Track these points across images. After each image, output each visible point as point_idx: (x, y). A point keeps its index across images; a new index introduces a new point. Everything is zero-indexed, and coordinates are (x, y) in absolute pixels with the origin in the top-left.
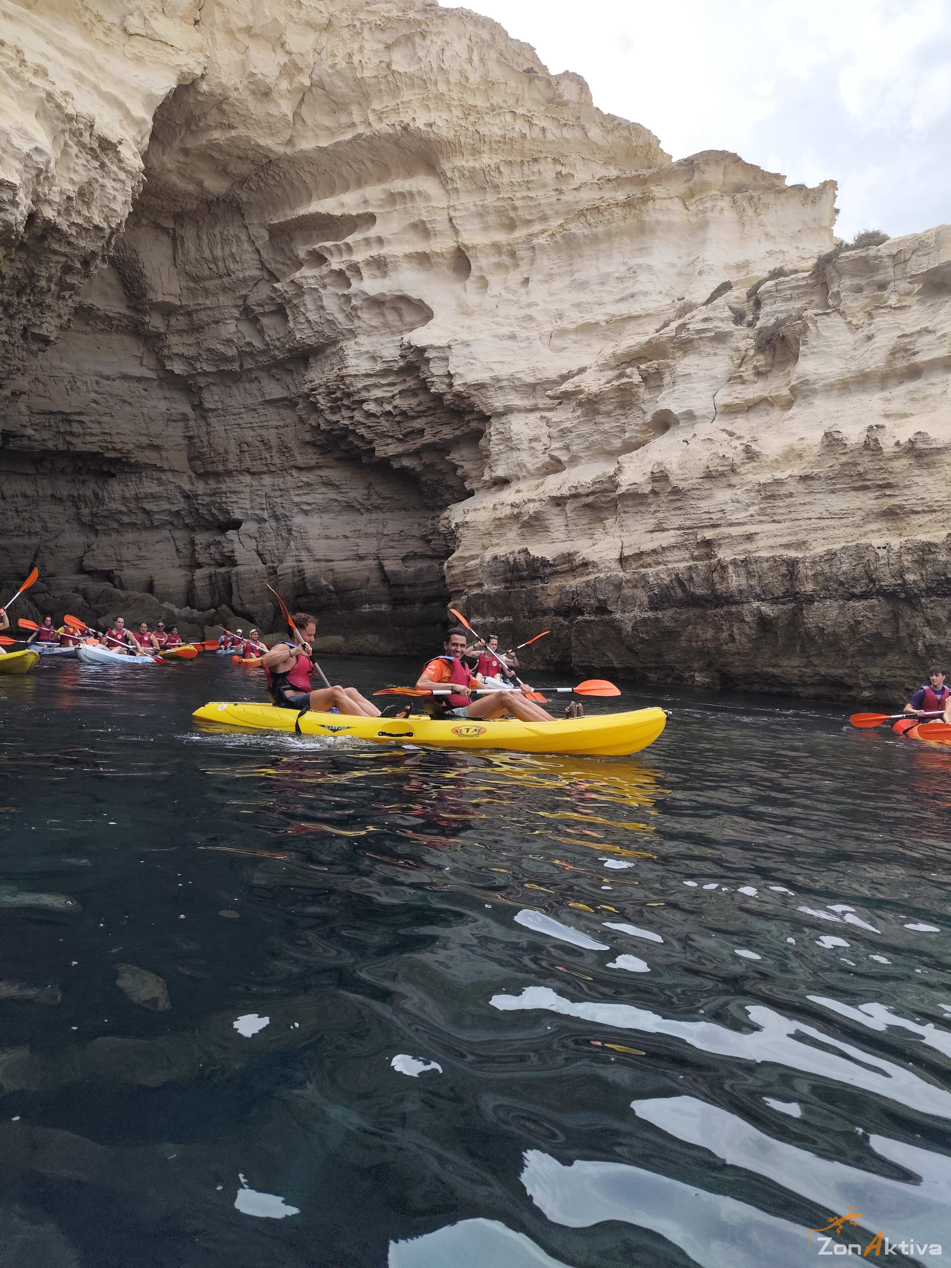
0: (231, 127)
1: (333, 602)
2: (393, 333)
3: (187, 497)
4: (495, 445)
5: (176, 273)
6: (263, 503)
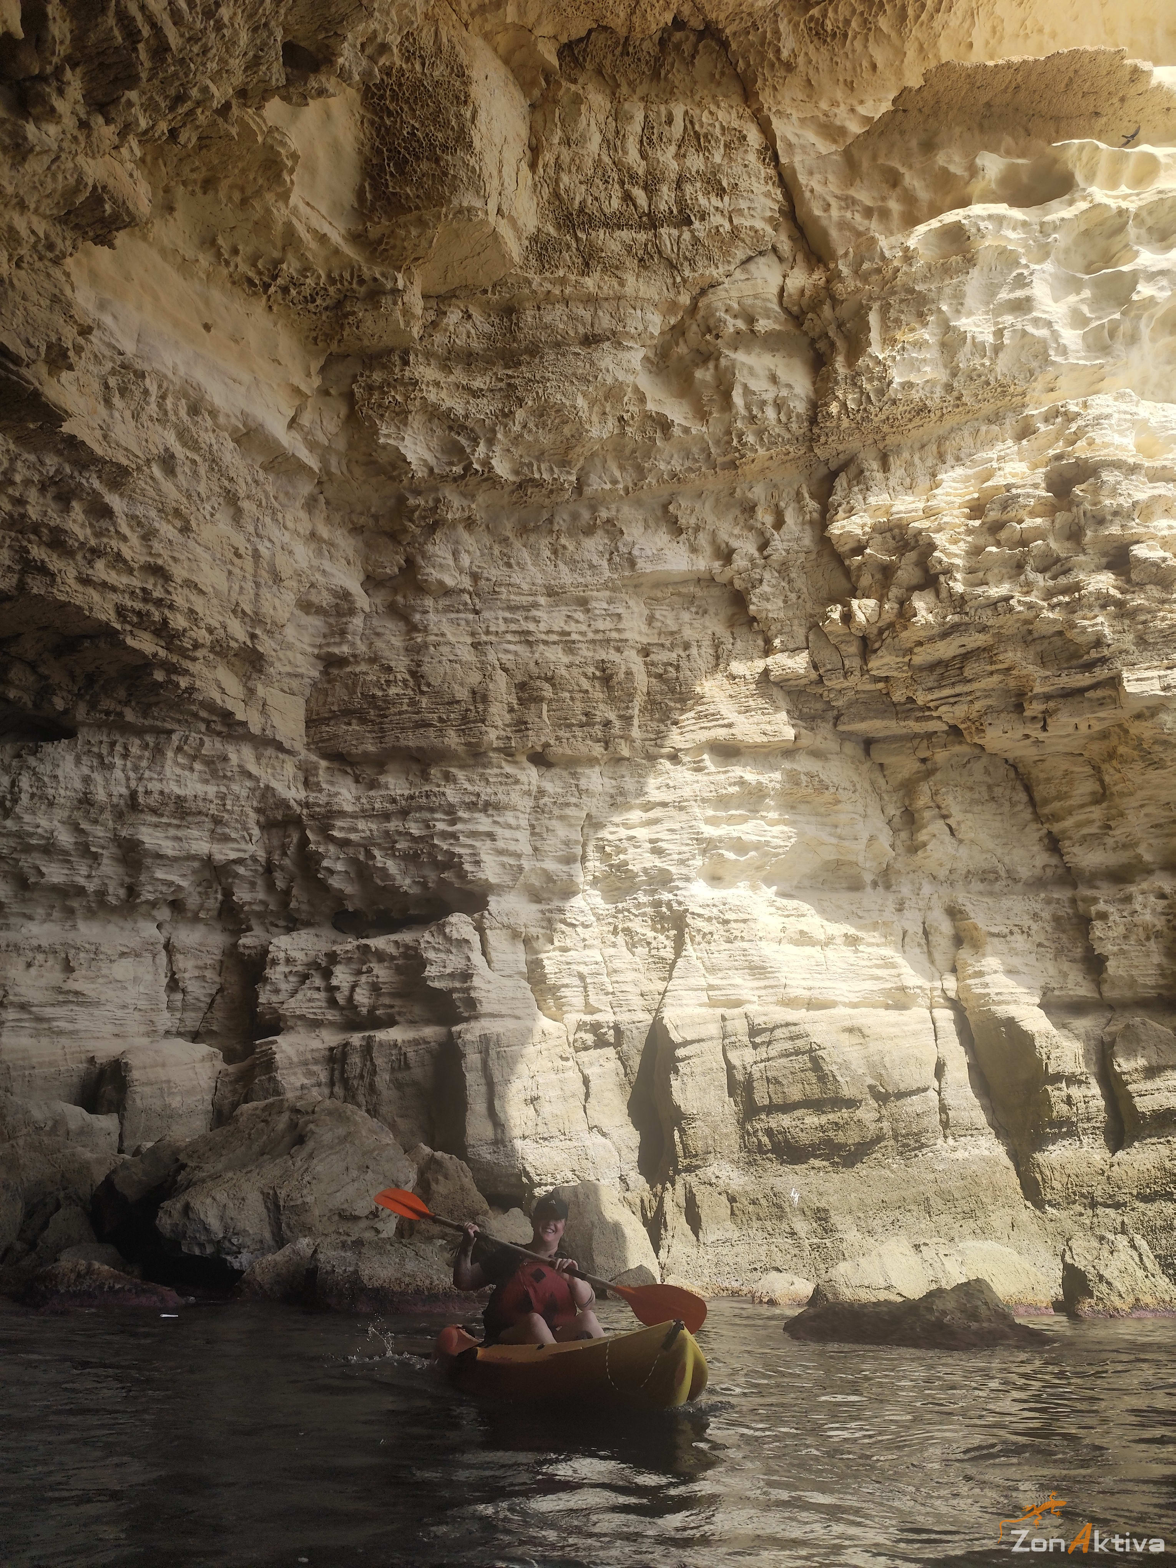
3: (285, 821)
5: (530, 182)
6: (577, 842)
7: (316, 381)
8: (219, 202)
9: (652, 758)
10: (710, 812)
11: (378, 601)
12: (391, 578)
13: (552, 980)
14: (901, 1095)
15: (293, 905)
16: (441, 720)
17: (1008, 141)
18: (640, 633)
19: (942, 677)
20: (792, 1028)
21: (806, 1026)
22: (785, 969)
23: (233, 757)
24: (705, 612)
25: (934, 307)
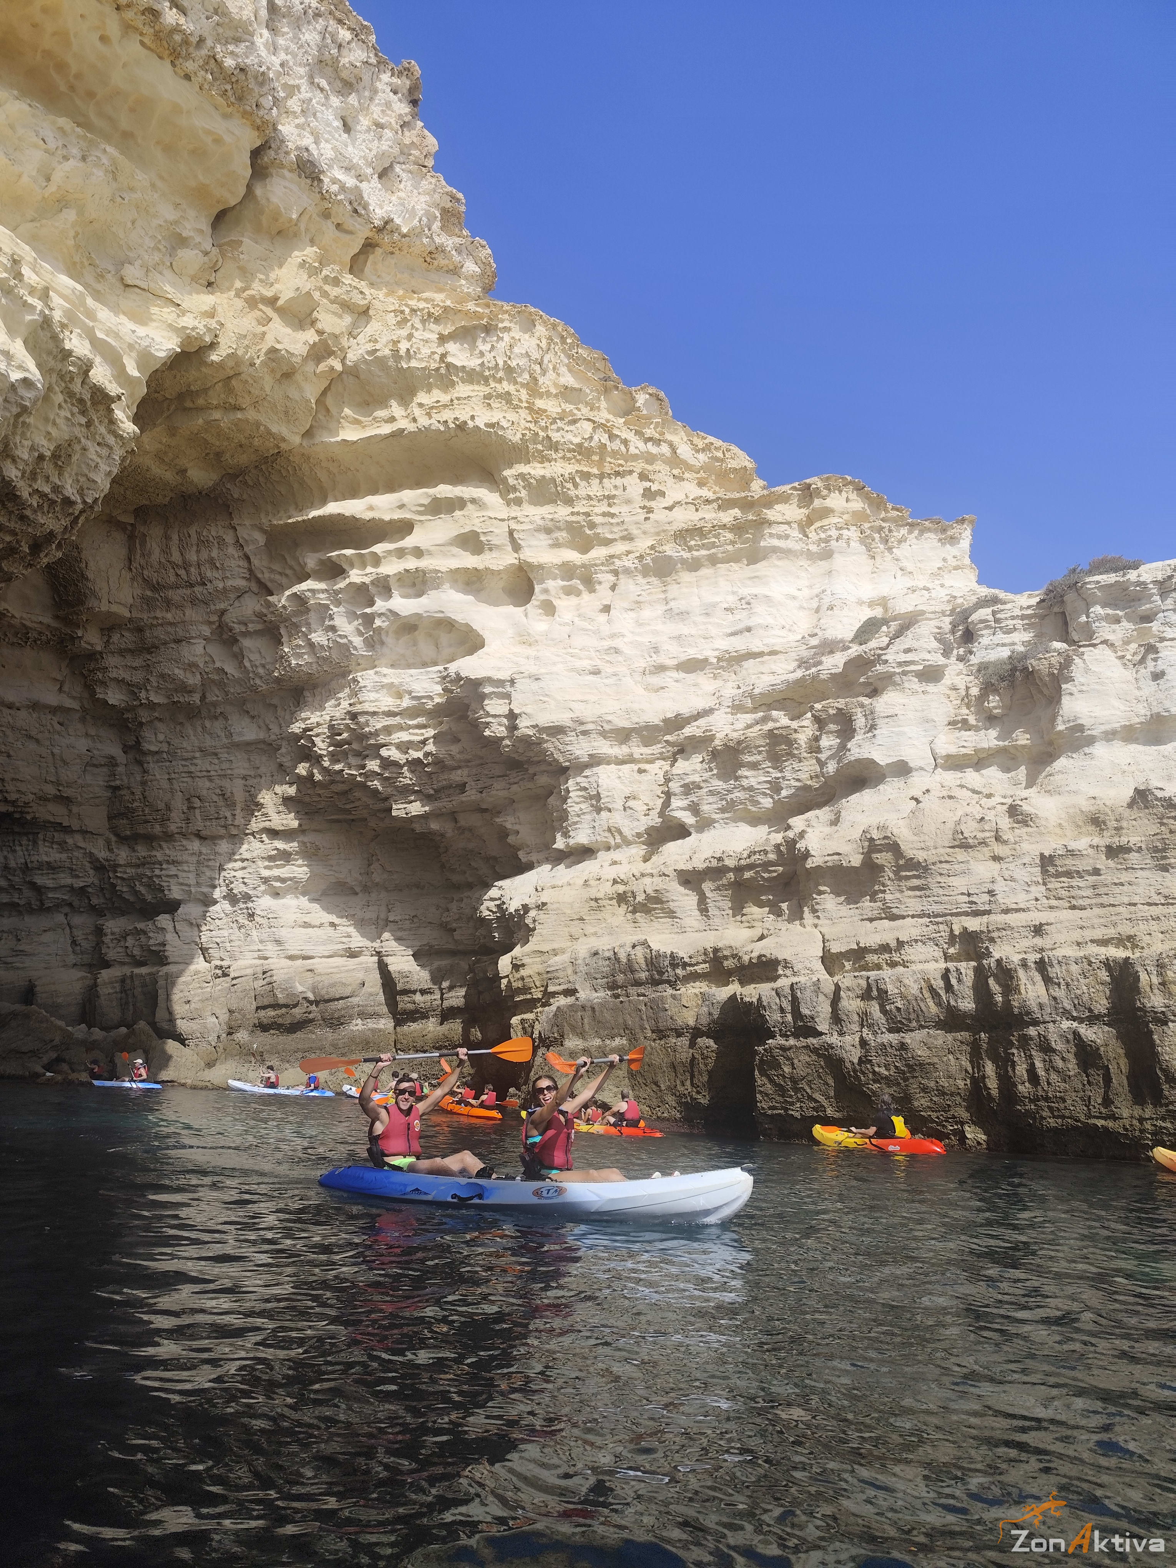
0: (237, 408)
1: (311, 1016)
2: (425, 665)
3: (99, 867)
4: (575, 804)
5: (128, 579)
6: (215, 878)
9: (247, 834)
10: (265, 864)
11: (131, 756)
12: (133, 746)
13: (204, 945)
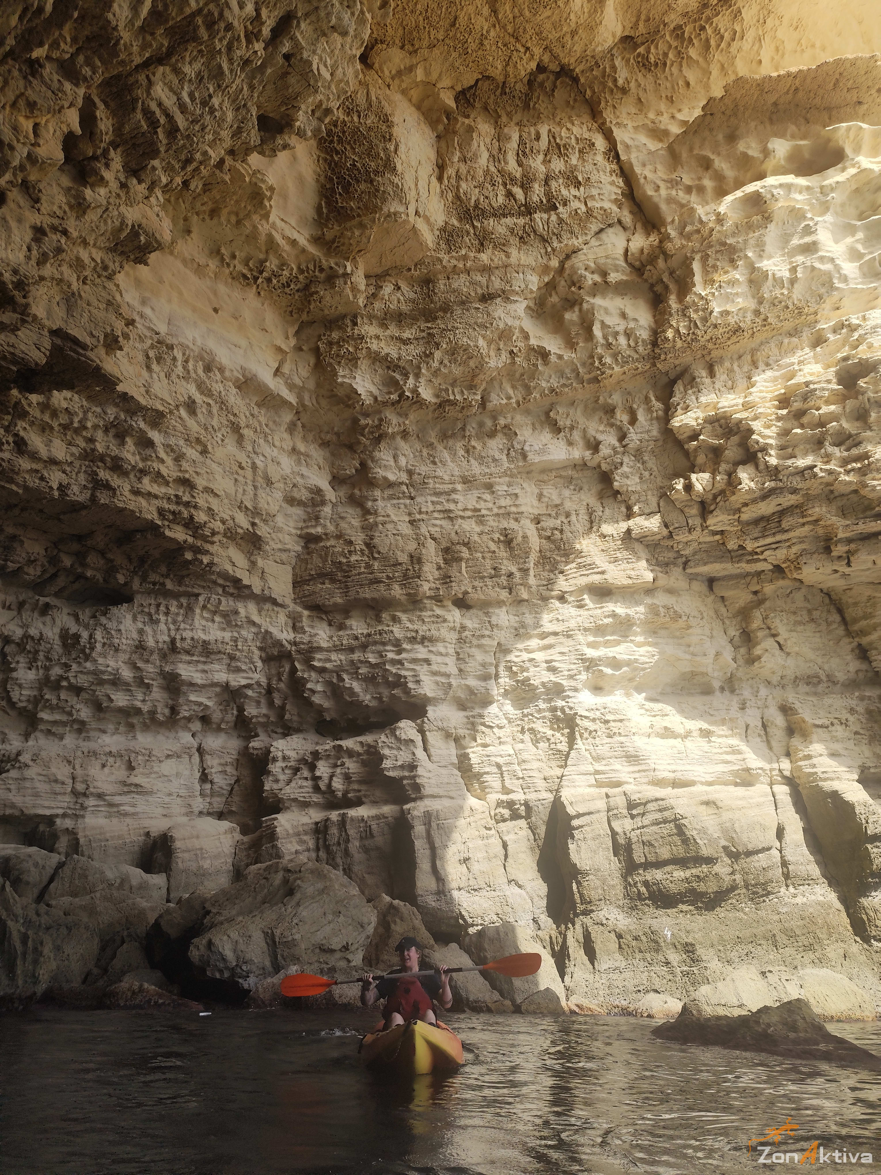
1: (734, 880)
5: (438, 190)
6: (491, 664)
7: (293, 342)
8: (221, 224)
9: (545, 599)
10: (591, 639)
11: (342, 494)
12: (350, 477)
13: (476, 769)
14: (749, 854)
15: (287, 717)
16: (388, 577)
17: (792, 128)
18: (532, 506)
19: (765, 529)
20: (661, 803)
21: (671, 801)
22: (654, 757)
23: (242, 611)
24: (581, 489)
25: (742, 254)
